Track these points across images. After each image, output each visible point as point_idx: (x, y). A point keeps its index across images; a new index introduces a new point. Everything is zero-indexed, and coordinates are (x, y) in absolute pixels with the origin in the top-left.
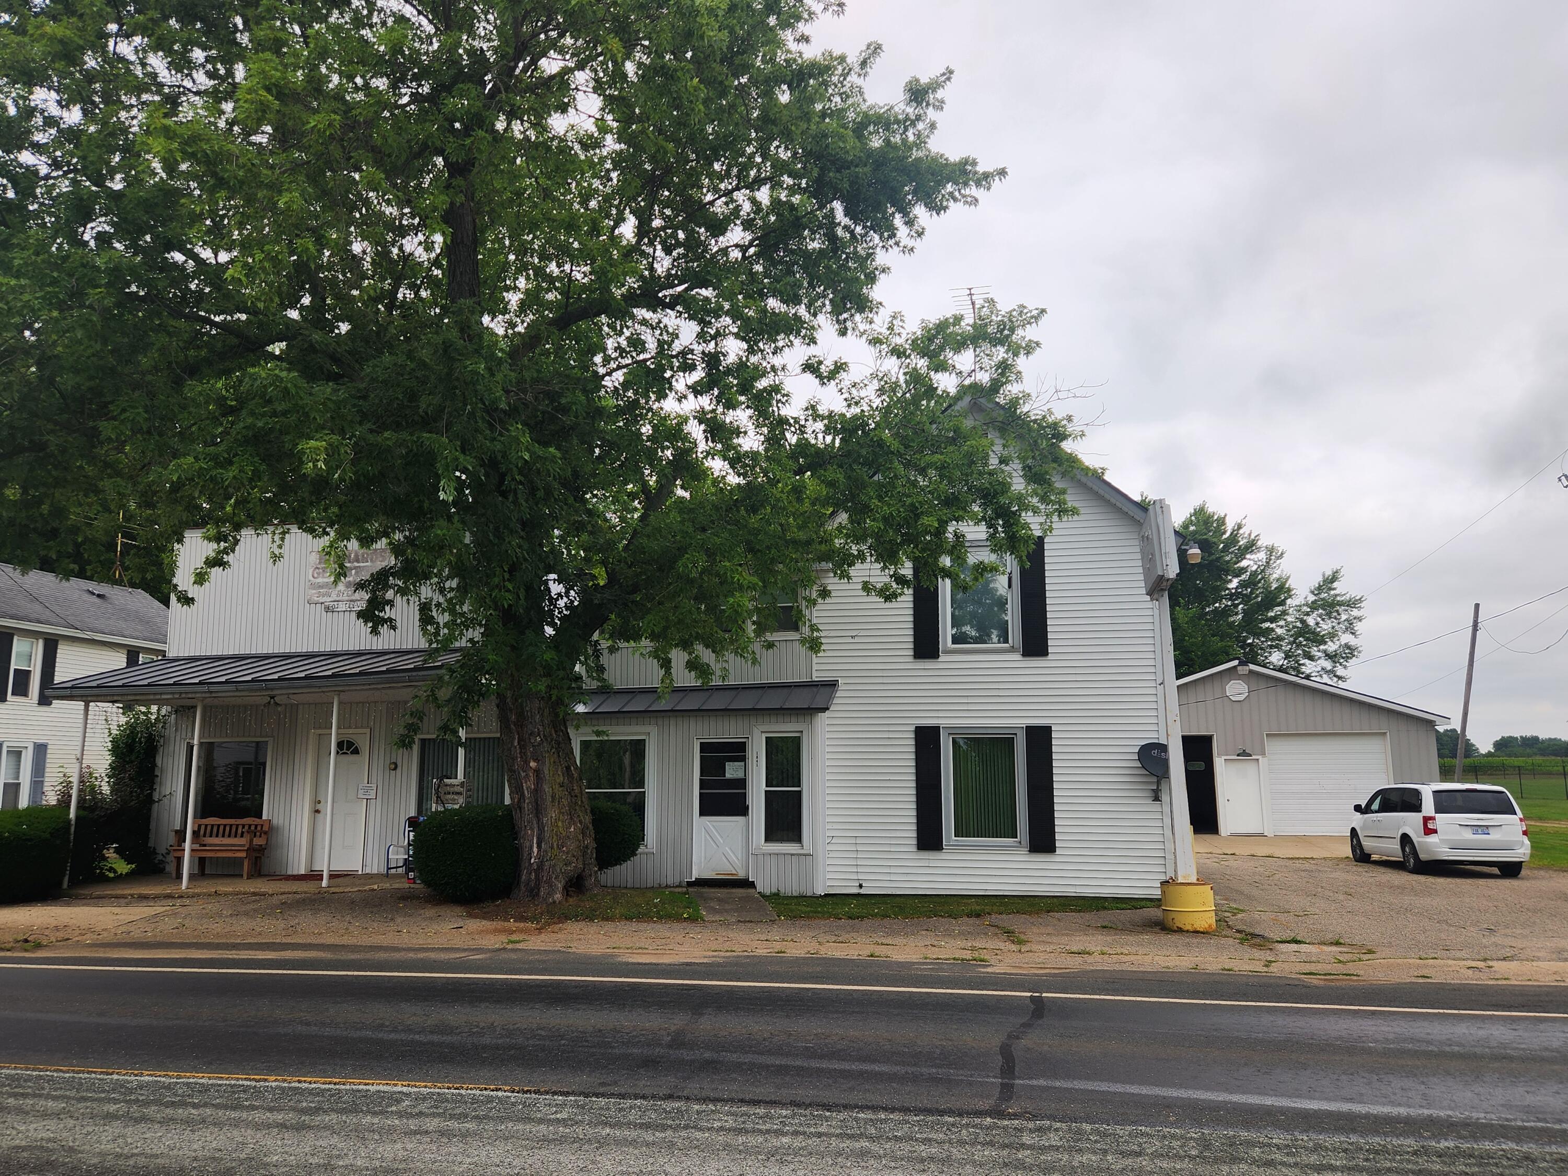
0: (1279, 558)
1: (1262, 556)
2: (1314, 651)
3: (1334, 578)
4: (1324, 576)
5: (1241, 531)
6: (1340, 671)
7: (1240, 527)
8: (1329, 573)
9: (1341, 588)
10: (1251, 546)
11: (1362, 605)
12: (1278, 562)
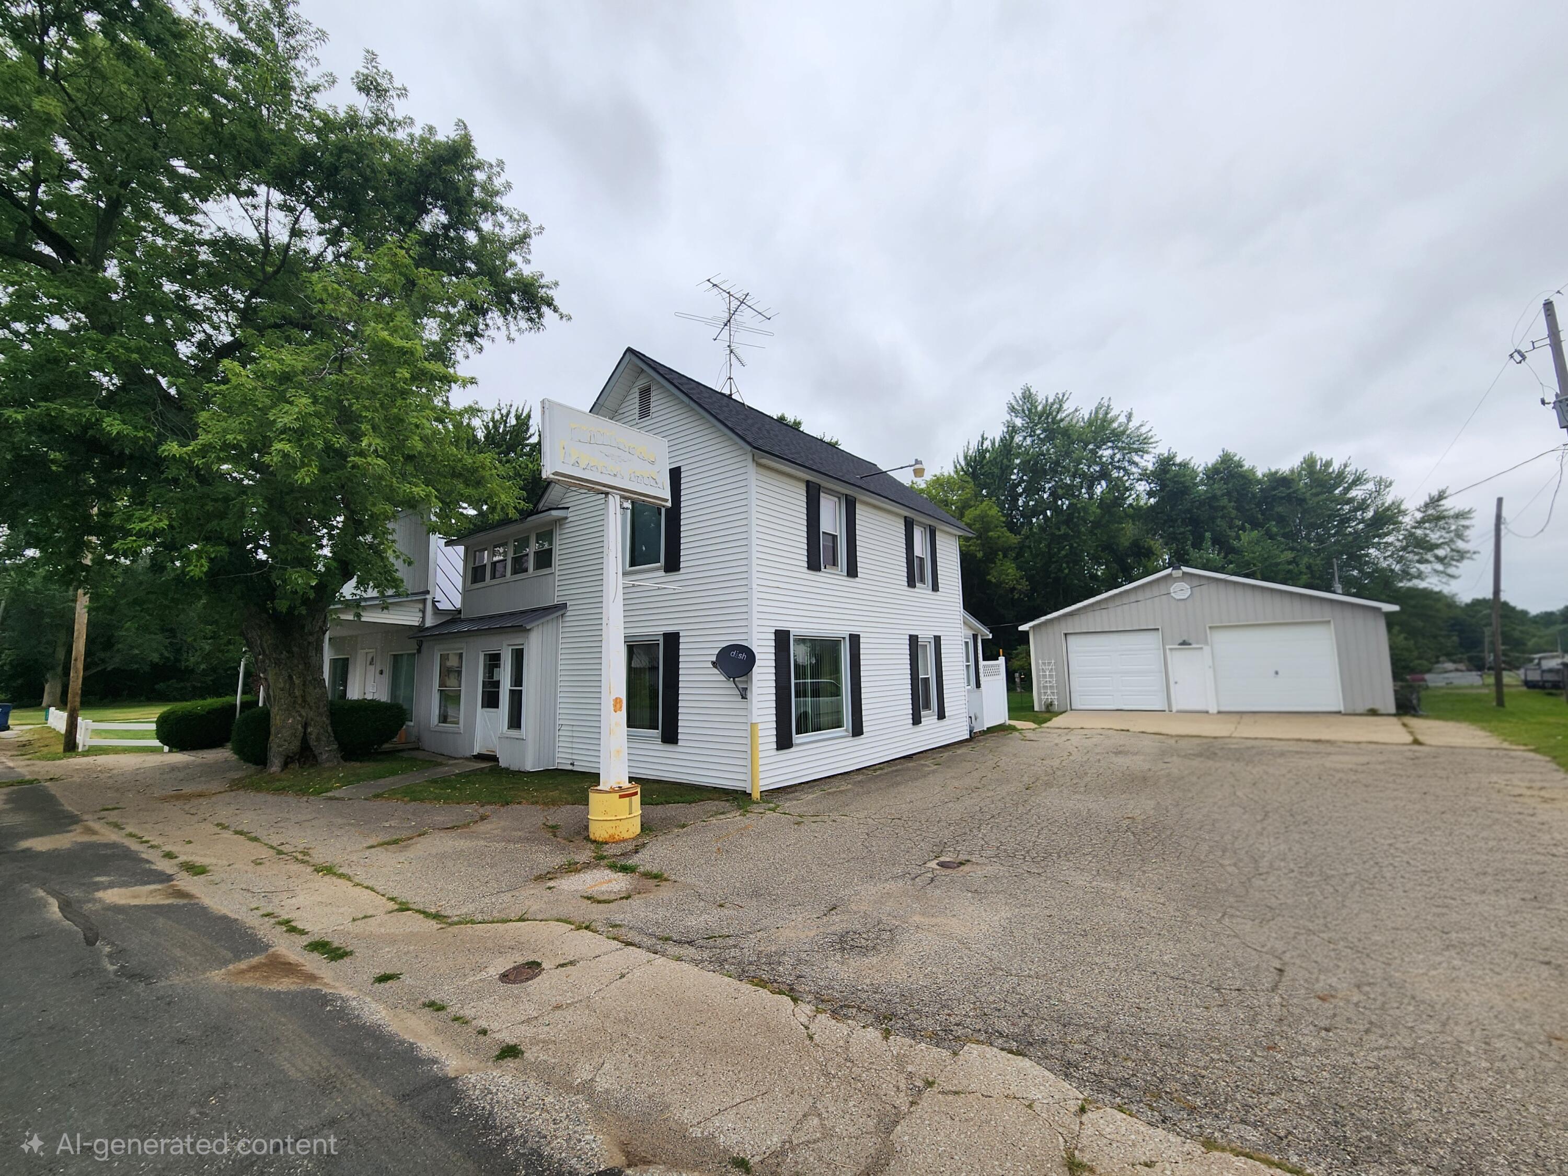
0: (1386, 487)
1: (1370, 486)
2: (1429, 556)
3: (1441, 496)
4: (1430, 495)
5: (1347, 469)
6: (1451, 570)
7: (1346, 466)
8: (1435, 493)
9: (1450, 505)
10: (1358, 480)
11: (1472, 516)
12: (1388, 490)
